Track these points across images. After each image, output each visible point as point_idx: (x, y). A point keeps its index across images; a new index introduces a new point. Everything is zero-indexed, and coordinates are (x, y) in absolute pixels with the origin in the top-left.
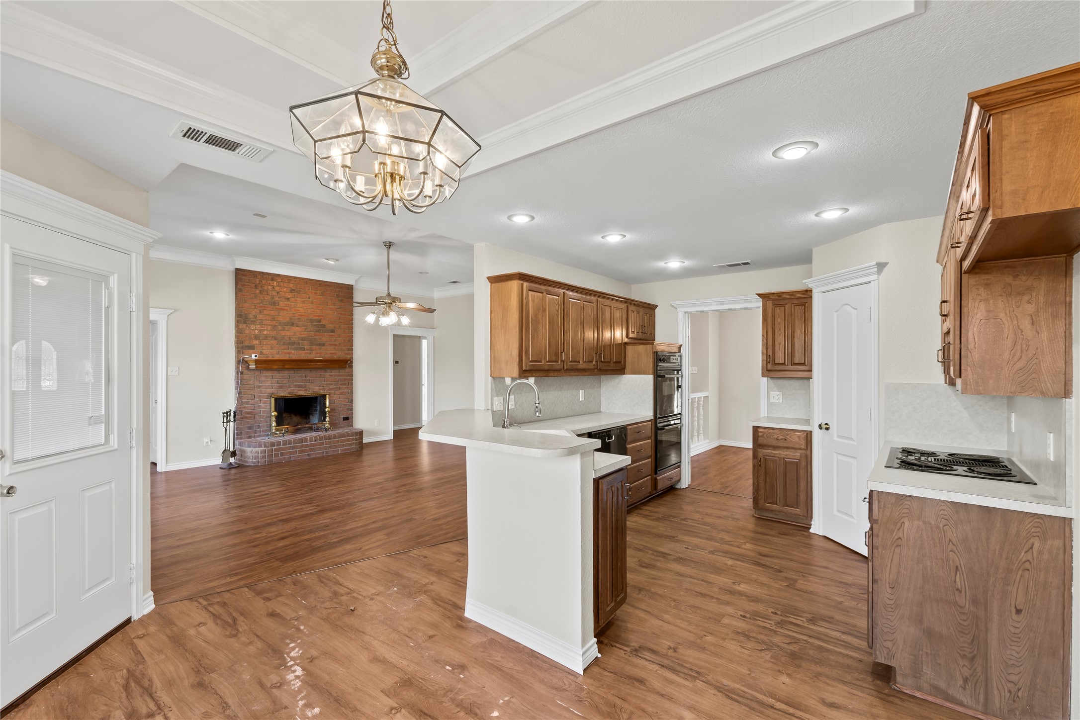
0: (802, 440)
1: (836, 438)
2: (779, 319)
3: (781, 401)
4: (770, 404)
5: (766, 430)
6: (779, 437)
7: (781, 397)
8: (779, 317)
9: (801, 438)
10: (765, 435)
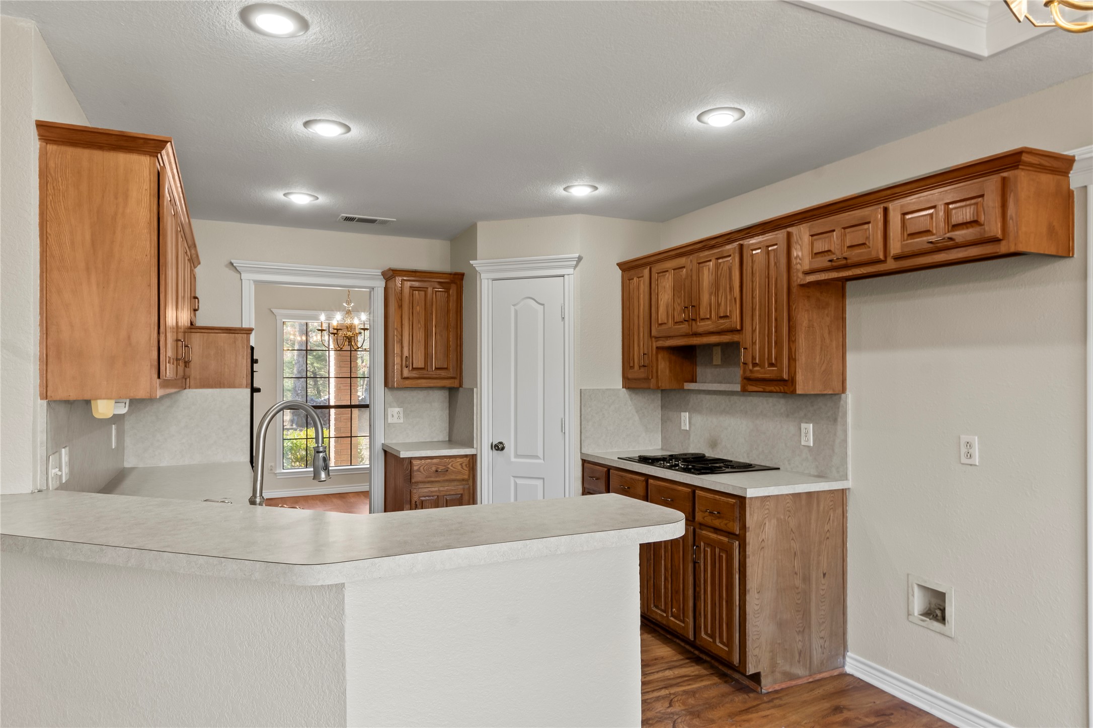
0: (464, 467)
1: (513, 459)
2: (418, 308)
3: (402, 421)
4: (387, 426)
5: (423, 461)
6: (438, 468)
7: (402, 415)
8: (418, 305)
9: (464, 465)
10: (422, 468)
